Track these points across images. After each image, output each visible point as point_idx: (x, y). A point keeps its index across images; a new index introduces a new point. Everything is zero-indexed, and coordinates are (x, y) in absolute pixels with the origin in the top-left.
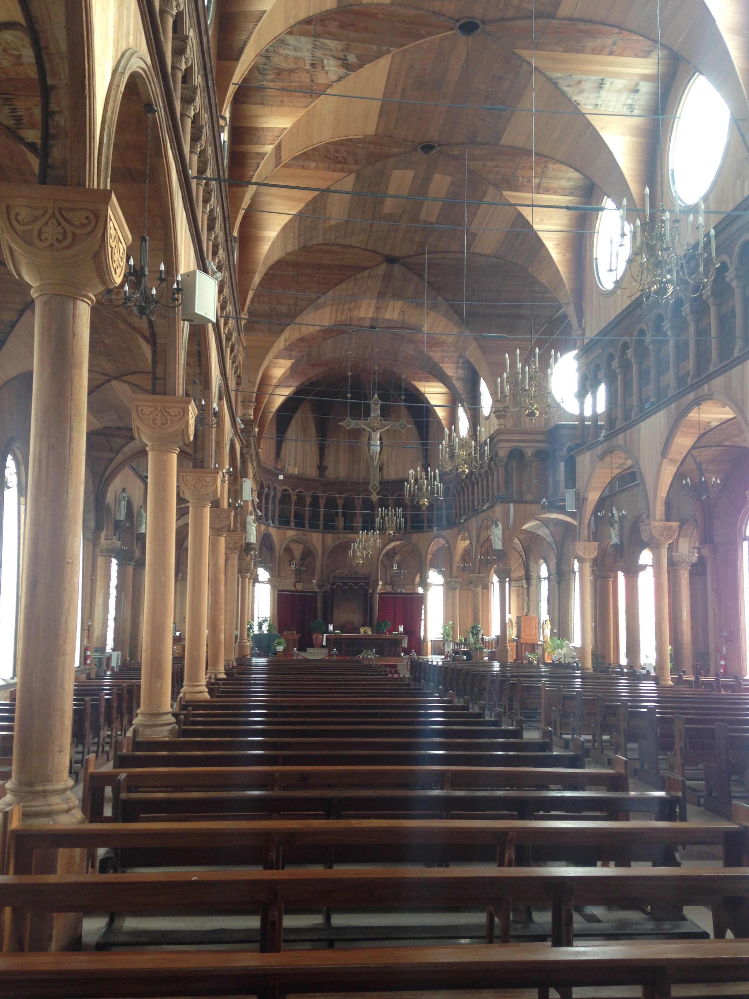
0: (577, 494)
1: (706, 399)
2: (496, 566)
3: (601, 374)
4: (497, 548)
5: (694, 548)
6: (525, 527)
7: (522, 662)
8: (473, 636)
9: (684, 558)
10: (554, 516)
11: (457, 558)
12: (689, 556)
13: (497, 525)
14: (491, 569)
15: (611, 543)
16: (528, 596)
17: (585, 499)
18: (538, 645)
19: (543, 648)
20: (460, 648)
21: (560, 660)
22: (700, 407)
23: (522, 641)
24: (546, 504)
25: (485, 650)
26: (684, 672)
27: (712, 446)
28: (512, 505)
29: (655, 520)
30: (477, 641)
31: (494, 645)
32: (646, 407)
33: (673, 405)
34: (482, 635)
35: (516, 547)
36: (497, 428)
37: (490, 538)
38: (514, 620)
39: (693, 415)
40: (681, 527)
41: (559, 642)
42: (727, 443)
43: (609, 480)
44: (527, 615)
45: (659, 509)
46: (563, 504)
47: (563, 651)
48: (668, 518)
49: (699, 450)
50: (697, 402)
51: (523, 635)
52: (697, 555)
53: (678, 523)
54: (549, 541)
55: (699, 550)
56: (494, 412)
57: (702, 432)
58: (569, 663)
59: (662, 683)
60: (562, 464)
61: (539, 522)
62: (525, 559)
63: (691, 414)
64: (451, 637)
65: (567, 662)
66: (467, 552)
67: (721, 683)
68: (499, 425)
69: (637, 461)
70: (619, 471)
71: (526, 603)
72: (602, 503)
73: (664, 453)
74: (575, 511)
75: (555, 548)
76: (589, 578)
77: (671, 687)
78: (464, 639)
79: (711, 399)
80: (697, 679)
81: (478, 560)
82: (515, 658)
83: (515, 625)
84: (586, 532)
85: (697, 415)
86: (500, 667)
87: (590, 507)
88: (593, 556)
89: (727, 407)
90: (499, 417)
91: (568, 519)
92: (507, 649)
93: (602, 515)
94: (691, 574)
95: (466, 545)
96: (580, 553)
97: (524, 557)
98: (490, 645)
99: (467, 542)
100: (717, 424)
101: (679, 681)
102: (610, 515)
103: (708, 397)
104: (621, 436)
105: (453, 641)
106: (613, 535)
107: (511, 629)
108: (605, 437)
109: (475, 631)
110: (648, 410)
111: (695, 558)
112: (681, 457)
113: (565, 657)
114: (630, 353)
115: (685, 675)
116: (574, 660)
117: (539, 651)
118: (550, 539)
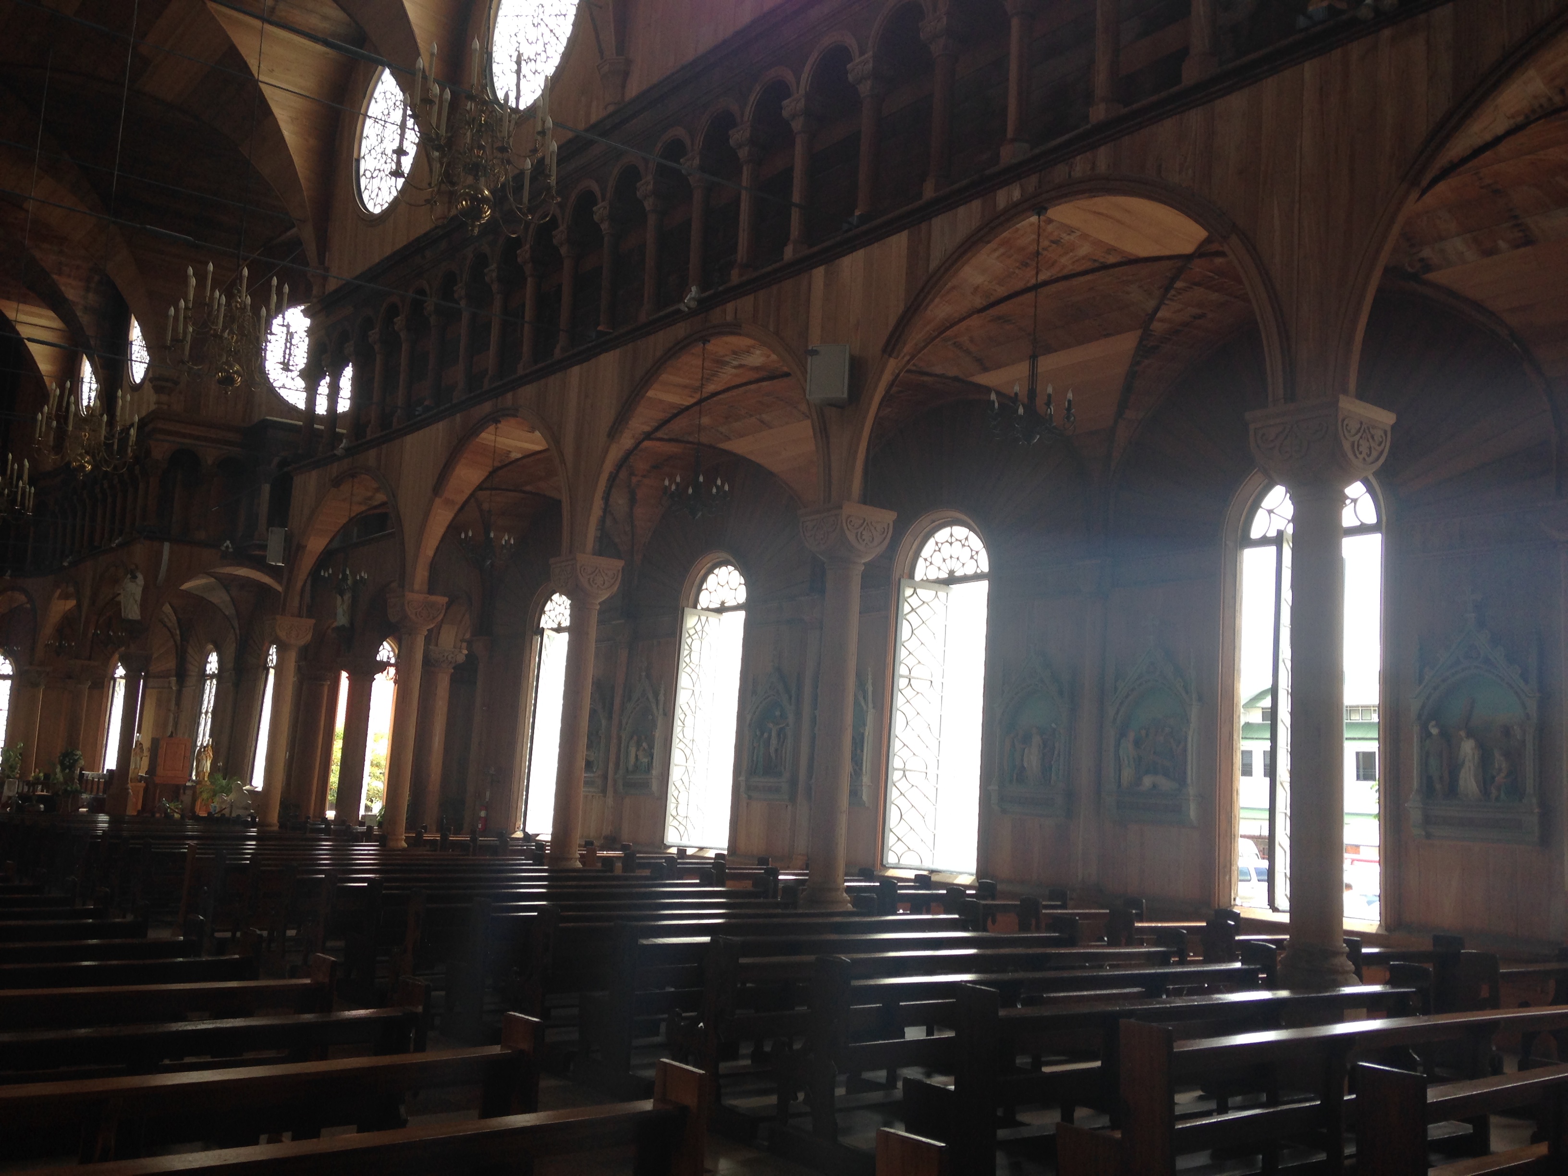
0: (288, 539)
1: (508, 415)
2: (123, 648)
3: (349, 348)
4: (130, 617)
5: (462, 641)
6: (186, 586)
7: (153, 815)
8: (63, 770)
9: (446, 654)
10: (243, 572)
11: (48, 630)
12: (453, 653)
13: (134, 577)
14: (114, 652)
15: (335, 624)
16: (178, 704)
17: (301, 548)
18: (185, 787)
19: (194, 793)
20: (34, 791)
21: (223, 812)
22: (499, 425)
23: (157, 780)
24: (231, 550)
25: (84, 796)
26: (425, 828)
27: (507, 490)
28: (167, 546)
29: (412, 591)
30: (69, 779)
31: (101, 786)
32: (417, 413)
33: (458, 417)
34: (82, 769)
35: (166, 620)
36: (153, 407)
37: (118, 599)
38: (147, 745)
39: (487, 437)
40: (449, 605)
41: (224, 782)
42: (528, 488)
43: (344, 520)
44: (171, 736)
45: (421, 575)
46: (261, 553)
47: (232, 797)
48: (431, 590)
49: (488, 492)
50: (494, 418)
51: (160, 771)
52: (465, 652)
53: (446, 599)
54: (227, 613)
55: (470, 643)
56: (151, 380)
57: (497, 464)
58: (238, 816)
59: (392, 844)
60: (266, 488)
61: (213, 580)
62: (179, 642)
63: (483, 435)
64: (17, 771)
65: (234, 815)
66: (68, 622)
67: (479, 843)
68: (157, 403)
69: (394, 496)
70: (363, 508)
71: (172, 716)
72: (326, 558)
73: (438, 487)
74: (281, 564)
75: (236, 625)
76: (291, 678)
77: (404, 849)
78: (45, 775)
79: (515, 416)
80: (444, 837)
81: (90, 635)
82: (139, 807)
83: (146, 753)
84: (296, 603)
85: (493, 438)
86: (109, 822)
87: (307, 563)
88: (302, 642)
89: (537, 433)
90: (158, 390)
91: (266, 580)
92: (128, 793)
93: (326, 575)
94: (453, 680)
95: (68, 607)
96: (282, 635)
97: (178, 638)
98: (95, 787)
99: (71, 603)
100: (519, 456)
101: (416, 842)
102: (340, 576)
103: (512, 413)
104: (372, 453)
105: (22, 778)
106: (340, 611)
107: (138, 759)
108: (347, 450)
109: (68, 761)
110: (419, 418)
111: (461, 657)
112: (461, 498)
113: (232, 806)
114: (399, 322)
115: (426, 832)
116: (247, 813)
117: (187, 798)
118: (230, 611)
